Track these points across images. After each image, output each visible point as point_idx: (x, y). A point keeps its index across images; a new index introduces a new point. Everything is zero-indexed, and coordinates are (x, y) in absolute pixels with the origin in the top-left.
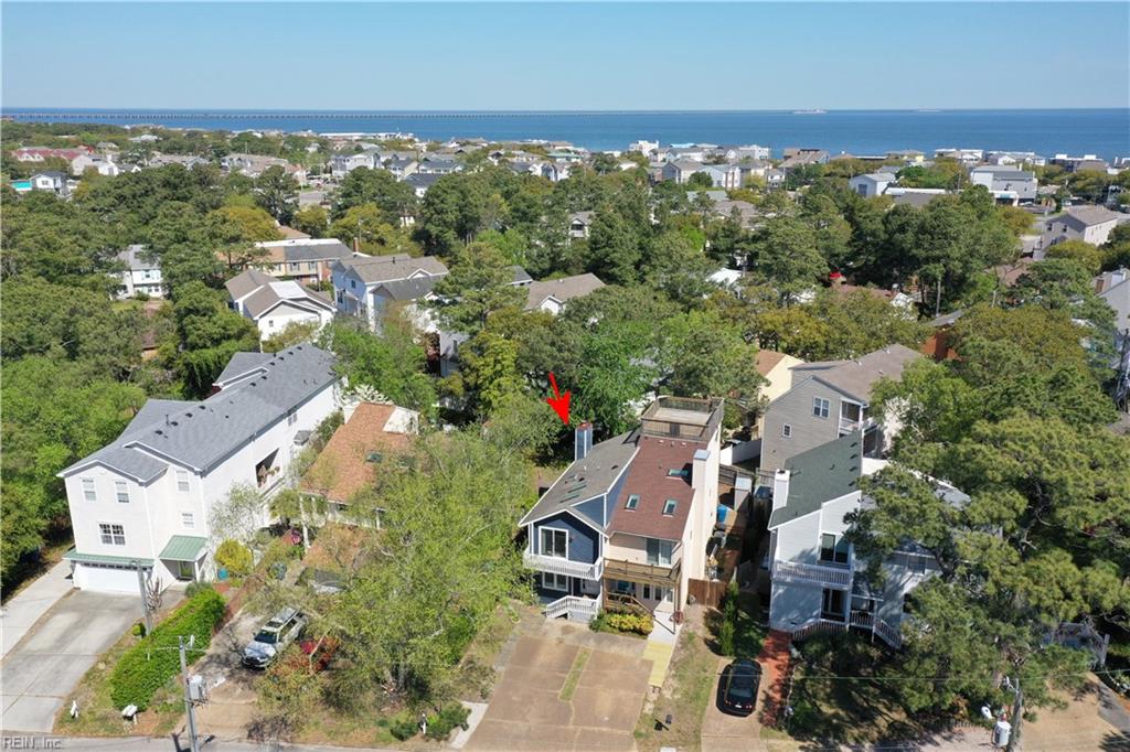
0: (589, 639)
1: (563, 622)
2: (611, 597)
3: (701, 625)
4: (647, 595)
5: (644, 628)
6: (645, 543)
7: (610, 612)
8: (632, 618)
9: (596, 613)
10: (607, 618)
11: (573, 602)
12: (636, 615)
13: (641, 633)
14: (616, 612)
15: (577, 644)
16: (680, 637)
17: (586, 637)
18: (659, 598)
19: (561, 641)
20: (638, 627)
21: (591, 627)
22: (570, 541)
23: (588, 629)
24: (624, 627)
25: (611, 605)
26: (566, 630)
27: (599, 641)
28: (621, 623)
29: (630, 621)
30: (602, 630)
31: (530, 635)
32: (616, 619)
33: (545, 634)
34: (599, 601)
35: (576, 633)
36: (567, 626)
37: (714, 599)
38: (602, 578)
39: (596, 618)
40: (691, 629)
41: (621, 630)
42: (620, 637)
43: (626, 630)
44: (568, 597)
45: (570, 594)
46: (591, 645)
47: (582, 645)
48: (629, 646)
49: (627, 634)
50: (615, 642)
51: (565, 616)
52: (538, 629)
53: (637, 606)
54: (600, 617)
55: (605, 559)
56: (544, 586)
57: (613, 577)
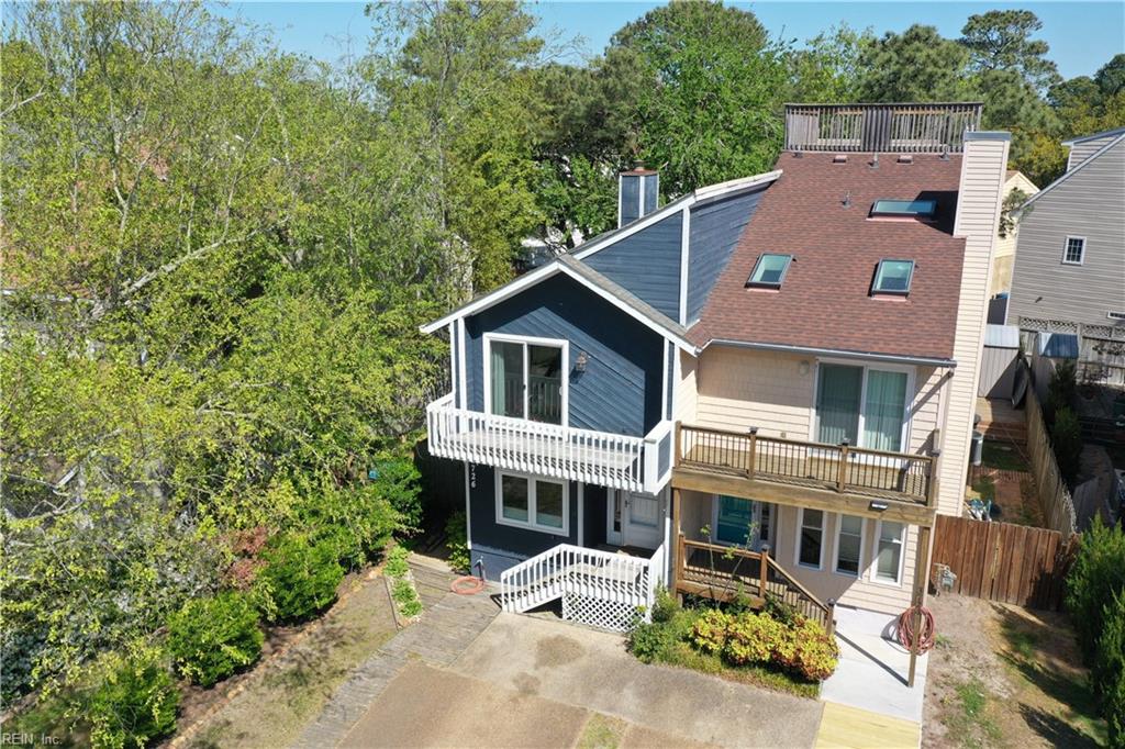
0: (621, 684)
1: (548, 625)
2: (698, 558)
3: (992, 659)
4: (810, 553)
5: (809, 659)
6: (812, 382)
7: (691, 601)
8: (764, 621)
9: (648, 603)
10: (684, 619)
11: (582, 568)
12: (779, 615)
13: (799, 676)
14: (711, 604)
15: (578, 701)
16: (931, 695)
17: (611, 677)
18: (849, 565)
19: (527, 688)
20: (788, 653)
21: (630, 646)
22: (575, 375)
23: (620, 652)
24: (740, 652)
25: (699, 581)
26: (552, 652)
27: (653, 696)
28: (729, 638)
29: (760, 632)
30: (667, 658)
31: (436, 662)
32: (711, 624)
33: (482, 660)
34: (658, 562)
35: (583, 661)
36: (559, 640)
37: (1014, 580)
38: (670, 490)
39: (647, 620)
40: (960, 669)
41: (729, 661)
42: (727, 683)
43: (746, 663)
44: (563, 547)
45: (572, 540)
46: (628, 707)
47: (595, 708)
48: (757, 719)
49: (749, 674)
50: (707, 701)
51: (555, 606)
52: (465, 643)
53: (781, 589)
54: (661, 616)
55: (681, 427)
56: (500, 519)
57: (704, 487)
